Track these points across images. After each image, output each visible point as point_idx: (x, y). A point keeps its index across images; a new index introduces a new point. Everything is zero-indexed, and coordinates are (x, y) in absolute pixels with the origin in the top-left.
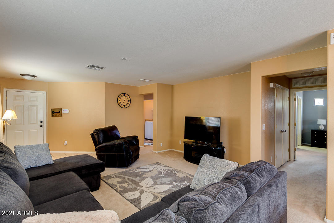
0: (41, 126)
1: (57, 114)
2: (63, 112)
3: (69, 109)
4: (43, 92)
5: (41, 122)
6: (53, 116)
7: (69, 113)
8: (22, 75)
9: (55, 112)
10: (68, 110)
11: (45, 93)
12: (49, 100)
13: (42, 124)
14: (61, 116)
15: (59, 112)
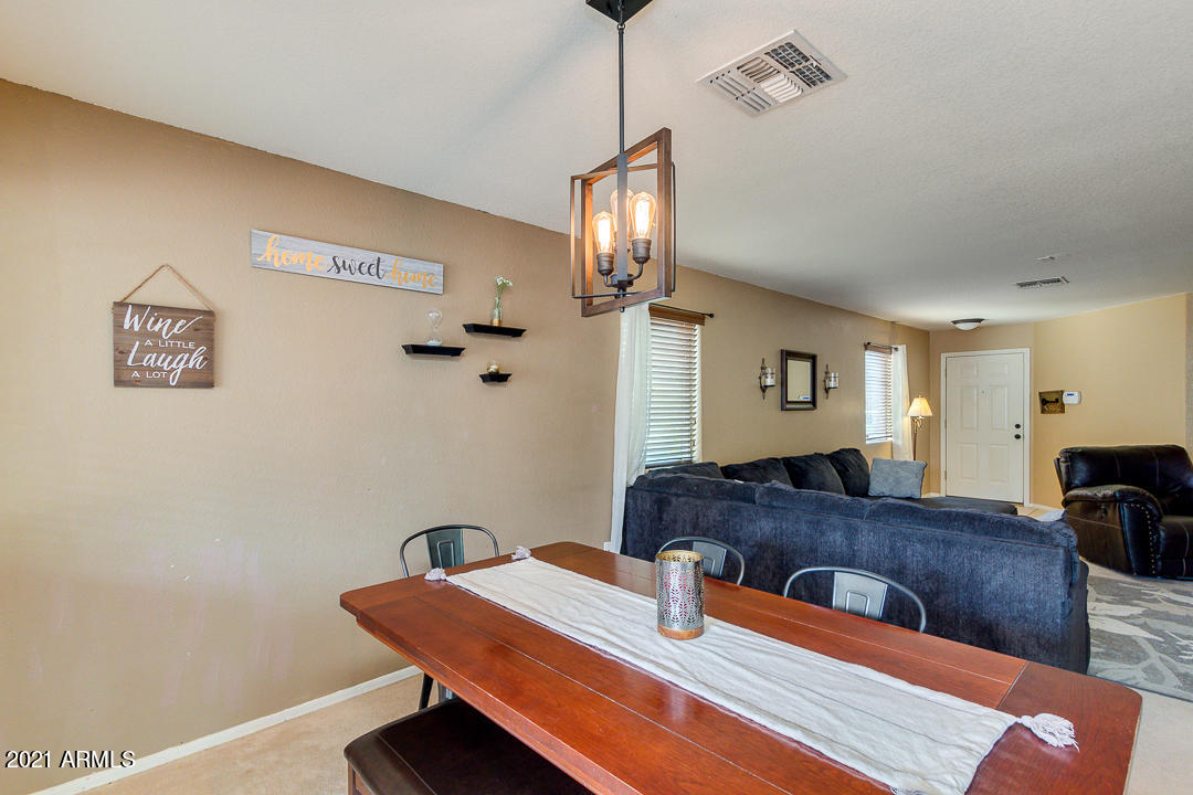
0: (1018, 437)
1: (1052, 407)
2: (1066, 400)
3: (1080, 393)
4: (1020, 350)
5: (1018, 426)
6: (1043, 411)
7: (1080, 402)
8: (955, 322)
9: (1048, 402)
10: (1076, 394)
11: (1027, 351)
12: (1037, 371)
13: (1019, 431)
14: (1063, 411)
15: (1057, 401)
